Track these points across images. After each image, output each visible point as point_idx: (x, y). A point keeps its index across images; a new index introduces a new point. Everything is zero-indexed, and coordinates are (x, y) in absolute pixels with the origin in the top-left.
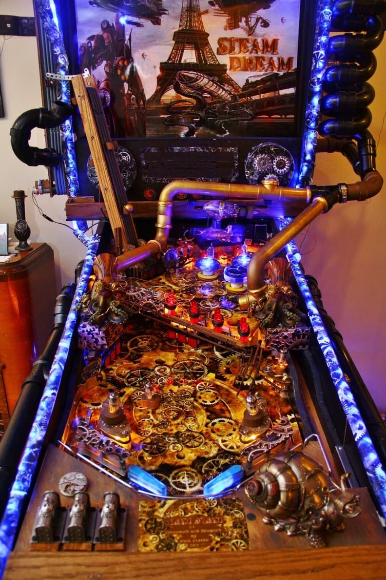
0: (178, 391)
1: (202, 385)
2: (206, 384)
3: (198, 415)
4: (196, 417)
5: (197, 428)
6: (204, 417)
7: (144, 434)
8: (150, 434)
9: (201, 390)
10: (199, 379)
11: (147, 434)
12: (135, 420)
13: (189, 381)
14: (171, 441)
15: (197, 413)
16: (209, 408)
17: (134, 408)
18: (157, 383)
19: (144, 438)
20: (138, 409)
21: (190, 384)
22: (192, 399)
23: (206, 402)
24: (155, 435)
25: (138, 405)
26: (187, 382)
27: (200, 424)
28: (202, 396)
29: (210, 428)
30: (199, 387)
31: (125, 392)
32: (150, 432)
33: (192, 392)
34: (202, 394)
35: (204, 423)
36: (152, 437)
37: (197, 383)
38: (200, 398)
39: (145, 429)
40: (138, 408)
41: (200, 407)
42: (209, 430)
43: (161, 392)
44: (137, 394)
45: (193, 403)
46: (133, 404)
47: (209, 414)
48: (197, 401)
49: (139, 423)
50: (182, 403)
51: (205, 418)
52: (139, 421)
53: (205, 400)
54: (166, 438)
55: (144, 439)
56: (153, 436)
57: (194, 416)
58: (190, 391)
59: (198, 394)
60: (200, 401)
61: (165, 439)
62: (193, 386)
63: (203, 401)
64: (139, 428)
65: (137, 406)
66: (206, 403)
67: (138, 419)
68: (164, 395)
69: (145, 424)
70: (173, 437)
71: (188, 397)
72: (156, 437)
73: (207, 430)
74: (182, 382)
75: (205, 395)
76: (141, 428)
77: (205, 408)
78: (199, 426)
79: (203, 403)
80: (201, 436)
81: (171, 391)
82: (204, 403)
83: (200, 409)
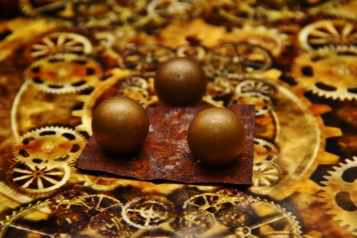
0: (222, 43)
1: (323, 30)
2: (339, 29)
3: (288, 132)
4: (278, 140)
5: (273, 183)
6: (314, 141)
7: (34, 186)
8: (58, 185)
9: (315, 47)
10: (314, 11)
11: (47, 184)
12: (14, 127)
13: (274, 15)
14: (142, 221)
15: (283, 124)
16: (341, 113)
17: (24, 88)
18: (144, 13)
19: (25, 199)
20: (41, 93)
21: (276, 24)
22: (274, 74)
23: (332, 89)
24: (78, 195)
25: (44, 77)
26: (264, 17)
27: (292, 169)
28: (317, 67)
29: (334, 186)
30: (310, 37)
31: (8, 32)
32: (59, 178)
33: (276, 52)
34: (316, 59)
35: (311, 165)
36: (61, 200)
37: (303, 24)
38: (307, 72)
39: (41, 166)
40: (44, 88)
41: (301, 103)
42: (330, 194)
43: (150, 42)
44: (55, 41)
45: (273, 88)
46: (27, 72)
47: (337, 132)
48: (292, 83)
49: (26, 142)
50: (226, 84)
51: (317, 149)
52: (28, 135)
53: (327, 81)
54: (125, 210)
55: (25, 205)
56: (67, 196)
57: (269, 134)
58: (269, 46)
59: (303, 60)
60: (308, 84)
61: (118, 212)
62: (288, 33)
63: (320, 86)
64: (20, 159)
65: (38, 81)
66: (328, 94)
67: (27, 124)
68: (160, 52)
69: (48, 146)
70: (156, 208)
71: (257, 65)
72: (79, 201)
73: (317, 194)
74: (244, 15)
75: (332, 65)
76: (28, 161)
77: (324, 109)
78: (283, 174)
79: (315, 90)
80: (287, 216)
81: (194, 42)
82: (322, 93)
83: (299, 113)
